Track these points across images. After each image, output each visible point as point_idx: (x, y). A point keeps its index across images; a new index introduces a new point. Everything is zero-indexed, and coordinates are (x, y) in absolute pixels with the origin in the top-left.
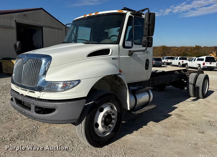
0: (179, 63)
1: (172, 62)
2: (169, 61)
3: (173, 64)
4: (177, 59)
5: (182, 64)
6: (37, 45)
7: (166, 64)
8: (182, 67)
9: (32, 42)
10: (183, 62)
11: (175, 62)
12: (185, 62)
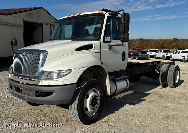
0: (163, 56)
1: (156, 55)
2: (153, 54)
3: (157, 56)
4: (161, 52)
5: (166, 56)
6: (37, 40)
7: (150, 57)
8: (166, 59)
9: (33, 38)
10: (167, 54)
11: (160, 54)
12: (169, 54)
